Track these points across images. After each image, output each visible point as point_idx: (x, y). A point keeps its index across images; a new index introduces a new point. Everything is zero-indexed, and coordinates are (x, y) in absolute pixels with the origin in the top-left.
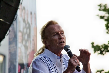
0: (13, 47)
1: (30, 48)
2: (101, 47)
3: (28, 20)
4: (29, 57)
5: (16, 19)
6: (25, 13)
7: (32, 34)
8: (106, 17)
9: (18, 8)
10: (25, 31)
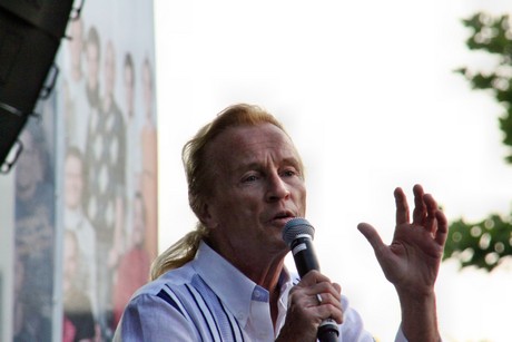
0: (38, 228)
1: (124, 232)
2: (476, 232)
3: (111, 96)
4: (116, 279)
5: (50, 90)
6: (98, 58)
7: (134, 164)
8: (505, 78)
9: (63, 35)
10: (98, 148)
